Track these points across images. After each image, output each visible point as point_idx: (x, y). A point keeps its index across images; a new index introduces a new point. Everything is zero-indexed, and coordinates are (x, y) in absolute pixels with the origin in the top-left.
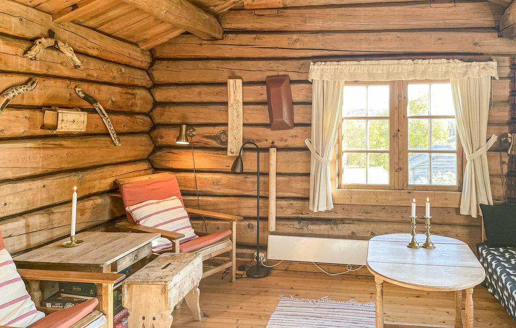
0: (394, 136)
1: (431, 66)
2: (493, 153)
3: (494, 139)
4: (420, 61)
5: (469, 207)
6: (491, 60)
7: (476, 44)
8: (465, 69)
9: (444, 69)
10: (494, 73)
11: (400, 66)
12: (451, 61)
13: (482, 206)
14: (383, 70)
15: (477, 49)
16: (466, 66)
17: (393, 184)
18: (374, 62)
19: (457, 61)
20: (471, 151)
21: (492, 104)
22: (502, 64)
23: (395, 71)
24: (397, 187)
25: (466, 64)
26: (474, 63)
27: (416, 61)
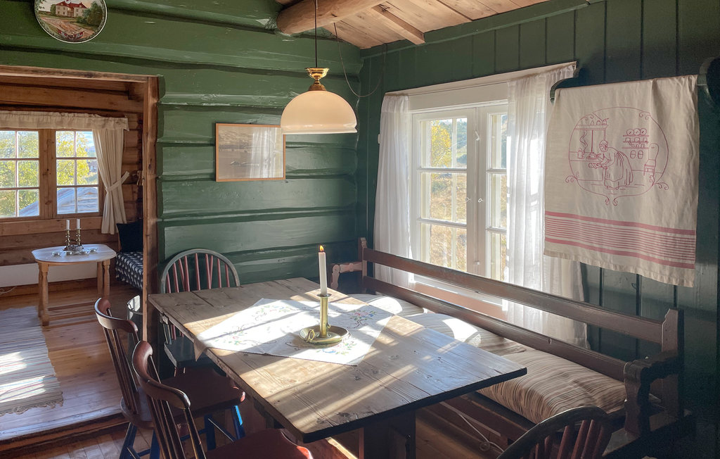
0: (44, 175)
1: (76, 118)
2: (126, 186)
3: (127, 175)
4: (66, 114)
5: (108, 227)
6: (123, 117)
7: (112, 103)
8: (103, 122)
9: (87, 122)
10: (126, 127)
11: (49, 117)
12: (92, 115)
13: (118, 225)
14: (33, 119)
15: (113, 107)
16: (105, 120)
17: (43, 214)
18: (25, 112)
19: (97, 115)
20: (109, 184)
21: (125, 148)
22: (131, 119)
23: (45, 121)
24: (47, 217)
25: (104, 118)
26: (110, 118)
27: (63, 114)
